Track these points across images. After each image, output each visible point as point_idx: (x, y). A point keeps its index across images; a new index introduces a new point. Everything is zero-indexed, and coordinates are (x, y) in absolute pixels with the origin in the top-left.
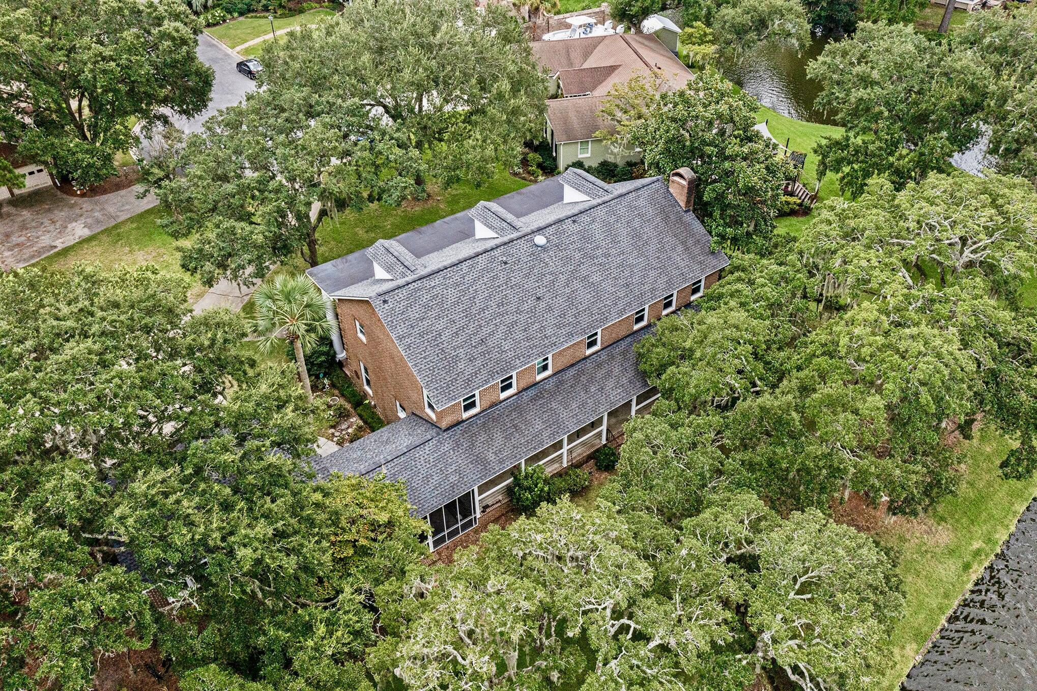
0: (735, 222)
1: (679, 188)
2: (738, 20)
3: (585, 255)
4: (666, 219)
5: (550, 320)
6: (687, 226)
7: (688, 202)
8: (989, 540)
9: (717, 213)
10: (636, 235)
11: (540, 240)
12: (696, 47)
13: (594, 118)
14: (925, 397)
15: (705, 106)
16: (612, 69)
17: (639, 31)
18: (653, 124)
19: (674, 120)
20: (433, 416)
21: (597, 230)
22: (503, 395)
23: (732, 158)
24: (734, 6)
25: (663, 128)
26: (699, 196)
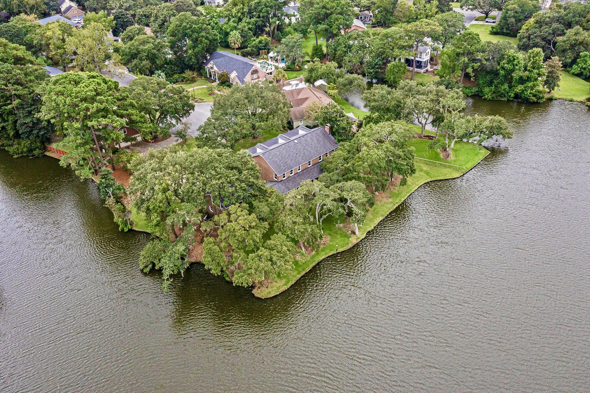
0: (341, 136)
1: (327, 129)
2: (344, 82)
3: (306, 145)
4: (325, 136)
5: (300, 158)
6: (330, 138)
7: (330, 132)
8: (400, 200)
9: (337, 134)
10: (318, 140)
11: (296, 141)
12: (332, 91)
13: (303, 113)
14: (375, 162)
15: (332, 109)
16: (307, 98)
17: (314, 86)
18: (320, 114)
19: (325, 113)
20: (276, 180)
21: (308, 139)
22: (291, 175)
23: (339, 121)
24: (342, 78)
25: (322, 114)
26: (332, 131)
